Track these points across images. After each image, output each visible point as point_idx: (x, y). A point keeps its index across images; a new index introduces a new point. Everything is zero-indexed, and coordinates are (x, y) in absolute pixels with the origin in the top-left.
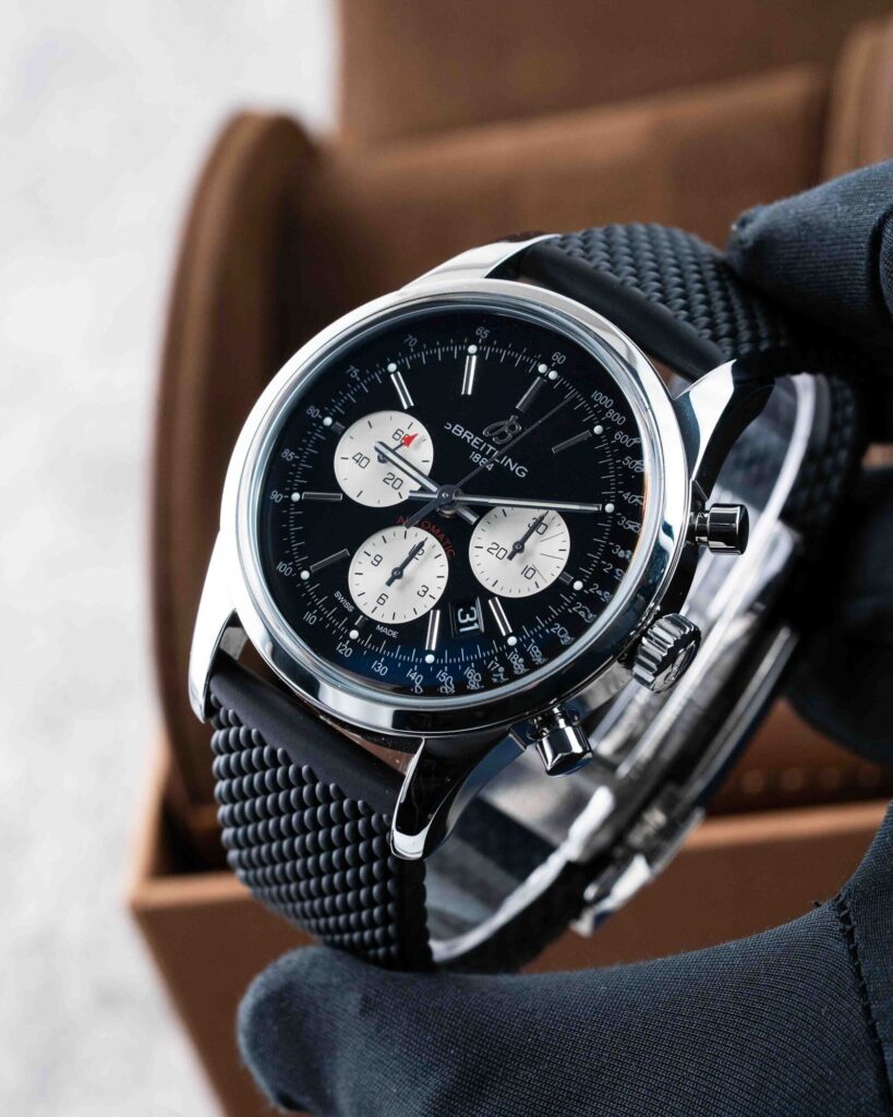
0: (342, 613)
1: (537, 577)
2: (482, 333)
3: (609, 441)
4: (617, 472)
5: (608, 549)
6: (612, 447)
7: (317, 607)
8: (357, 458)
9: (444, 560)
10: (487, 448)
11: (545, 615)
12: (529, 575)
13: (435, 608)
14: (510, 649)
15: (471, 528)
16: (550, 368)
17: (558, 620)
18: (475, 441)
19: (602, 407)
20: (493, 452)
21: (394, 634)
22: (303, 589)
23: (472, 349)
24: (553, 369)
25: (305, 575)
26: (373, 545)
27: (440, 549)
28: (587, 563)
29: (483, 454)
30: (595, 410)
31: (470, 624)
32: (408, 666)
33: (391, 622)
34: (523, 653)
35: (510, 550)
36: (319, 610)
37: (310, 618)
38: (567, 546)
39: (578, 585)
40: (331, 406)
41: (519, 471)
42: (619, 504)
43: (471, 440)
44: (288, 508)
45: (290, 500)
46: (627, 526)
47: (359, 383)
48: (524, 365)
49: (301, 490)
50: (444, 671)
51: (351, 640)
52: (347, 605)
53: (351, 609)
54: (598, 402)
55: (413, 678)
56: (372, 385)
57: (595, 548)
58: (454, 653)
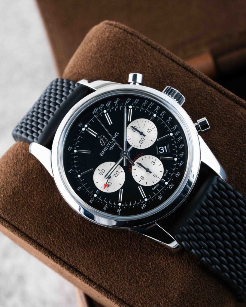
0: (159, 188)
1: (151, 128)
2: (70, 149)
3: (109, 108)
4: (119, 105)
5: (144, 107)
6: (111, 107)
8: (108, 186)
9: (144, 157)
10: (108, 145)
11: (164, 125)
12: (150, 131)
13: (159, 158)
14: (174, 135)
15: (134, 148)
16: (84, 127)
17: (165, 121)
18: (106, 149)
19: (98, 111)
20: (110, 143)
21: (167, 171)
22: (150, 200)
23: (75, 151)
24: (84, 126)
25: (146, 200)
26: (137, 179)
27: (140, 158)
28: (148, 113)
29: (110, 146)
30: (99, 113)
31: (164, 149)
32: (178, 166)
33: (163, 172)
34: (175, 131)
35: (142, 136)
36: (158, 195)
37: (160, 198)
38: (142, 119)
39: (155, 115)
40: (90, 195)
41: (117, 134)
42: (130, 104)
43: (105, 150)
44: (123, 207)
45: (121, 206)
46: (137, 102)
47: (83, 186)
48: (82, 135)
49: (118, 203)
50: (180, 155)
51: (168, 184)
52: (157, 186)
53: (158, 185)
54: (96, 112)
55: (181, 164)
56: (84, 182)
57: (143, 111)
58: (175, 152)
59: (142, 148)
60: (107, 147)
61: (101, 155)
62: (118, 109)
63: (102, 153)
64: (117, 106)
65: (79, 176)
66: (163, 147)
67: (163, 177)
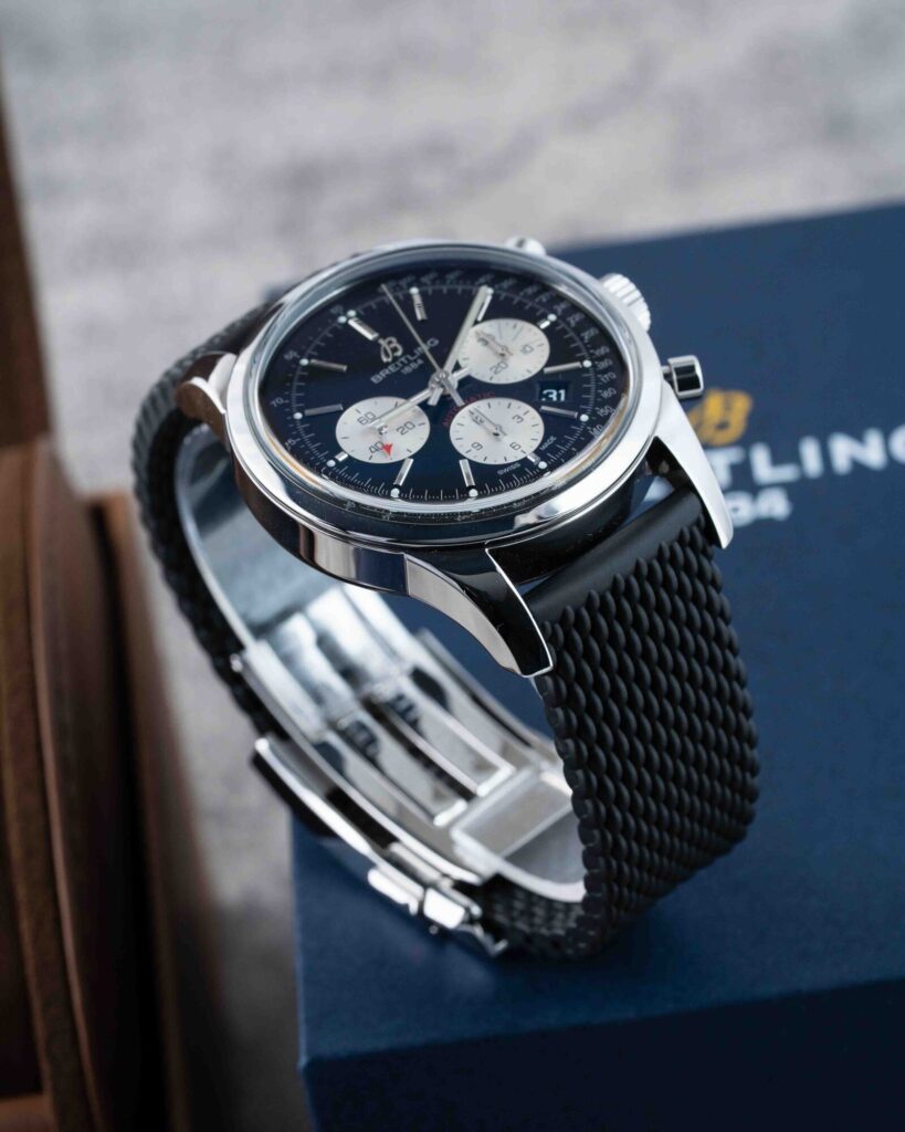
0: (519, 471)
1: (535, 344)
2: (292, 355)
3: (427, 285)
8: (374, 449)
9: (494, 401)
10: (401, 362)
11: (571, 340)
12: (529, 350)
13: (534, 407)
14: (594, 366)
15: (469, 377)
16: (344, 315)
17: (578, 334)
18: (392, 369)
20: (406, 359)
21: (552, 439)
23: (304, 362)
24: (346, 313)
25: (473, 493)
26: (462, 446)
27: (483, 403)
28: (533, 310)
31: (559, 395)
32: (586, 433)
34: (600, 358)
38: (512, 321)
39: (552, 317)
43: (390, 371)
46: (509, 283)
47: (303, 440)
48: (334, 331)
49: (390, 487)
50: (598, 410)
51: (547, 467)
52: (514, 467)
53: (519, 465)
55: (598, 431)
56: (307, 431)
57: (522, 304)
58: (586, 402)
59: (494, 381)
60: (397, 366)
61: (374, 380)
63: (379, 377)
65: (298, 416)
66: (555, 393)
67: (537, 452)
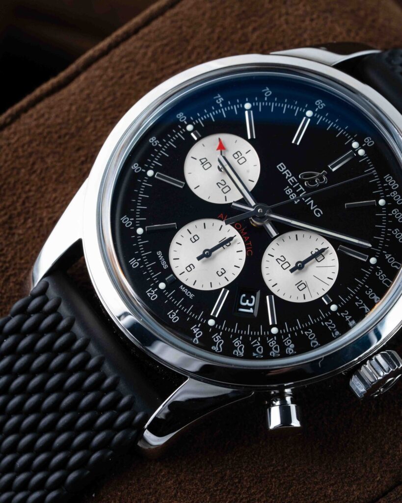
0: (158, 267)
1: (306, 291)
2: (320, 104)
3: (387, 213)
4: (386, 237)
5: (363, 289)
6: (389, 218)
7: (141, 257)
8: (203, 161)
9: (243, 255)
10: (298, 187)
11: (304, 320)
12: (301, 288)
13: (226, 287)
14: (272, 336)
15: (269, 239)
16: (361, 146)
17: (312, 327)
18: (291, 179)
19: (389, 187)
20: (301, 191)
21: (191, 296)
22: (136, 239)
23: (309, 113)
24: (362, 148)
25: (140, 231)
26: (196, 226)
27: (243, 247)
28: (346, 294)
29: (294, 190)
30: (384, 188)
31: (247, 307)
32: (194, 322)
33: (191, 285)
34: (280, 341)
35: (293, 266)
36: (142, 260)
37: (134, 263)
38: (335, 277)
39: (334, 308)
40: (196, 118)
42: (381, 261)
43: (289, 178)
44: (142, 179)
45: (145, 173)
46: (381, 278)
47: (220, 108)
48: (343, 138)
49: (155, 170)
50: (219, 334)
51: (159, 289)
52: (164, 263)
53: (165, 267)
54: (388, 183)
55: (195, 332)
56: (229, 112)
57: (354, 285)
58: (230, 325)
59: (266, 257)
60: (294, 183)
61: (280, 165)
62: (378, 232)
63: (283, 169)
64: (387, 232)
65: (248, 106)
66: (252, 305)
67: (178, 283)
